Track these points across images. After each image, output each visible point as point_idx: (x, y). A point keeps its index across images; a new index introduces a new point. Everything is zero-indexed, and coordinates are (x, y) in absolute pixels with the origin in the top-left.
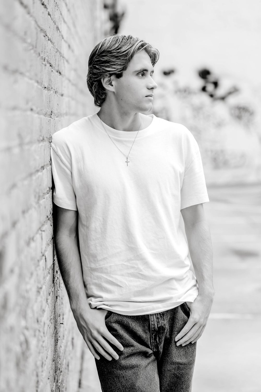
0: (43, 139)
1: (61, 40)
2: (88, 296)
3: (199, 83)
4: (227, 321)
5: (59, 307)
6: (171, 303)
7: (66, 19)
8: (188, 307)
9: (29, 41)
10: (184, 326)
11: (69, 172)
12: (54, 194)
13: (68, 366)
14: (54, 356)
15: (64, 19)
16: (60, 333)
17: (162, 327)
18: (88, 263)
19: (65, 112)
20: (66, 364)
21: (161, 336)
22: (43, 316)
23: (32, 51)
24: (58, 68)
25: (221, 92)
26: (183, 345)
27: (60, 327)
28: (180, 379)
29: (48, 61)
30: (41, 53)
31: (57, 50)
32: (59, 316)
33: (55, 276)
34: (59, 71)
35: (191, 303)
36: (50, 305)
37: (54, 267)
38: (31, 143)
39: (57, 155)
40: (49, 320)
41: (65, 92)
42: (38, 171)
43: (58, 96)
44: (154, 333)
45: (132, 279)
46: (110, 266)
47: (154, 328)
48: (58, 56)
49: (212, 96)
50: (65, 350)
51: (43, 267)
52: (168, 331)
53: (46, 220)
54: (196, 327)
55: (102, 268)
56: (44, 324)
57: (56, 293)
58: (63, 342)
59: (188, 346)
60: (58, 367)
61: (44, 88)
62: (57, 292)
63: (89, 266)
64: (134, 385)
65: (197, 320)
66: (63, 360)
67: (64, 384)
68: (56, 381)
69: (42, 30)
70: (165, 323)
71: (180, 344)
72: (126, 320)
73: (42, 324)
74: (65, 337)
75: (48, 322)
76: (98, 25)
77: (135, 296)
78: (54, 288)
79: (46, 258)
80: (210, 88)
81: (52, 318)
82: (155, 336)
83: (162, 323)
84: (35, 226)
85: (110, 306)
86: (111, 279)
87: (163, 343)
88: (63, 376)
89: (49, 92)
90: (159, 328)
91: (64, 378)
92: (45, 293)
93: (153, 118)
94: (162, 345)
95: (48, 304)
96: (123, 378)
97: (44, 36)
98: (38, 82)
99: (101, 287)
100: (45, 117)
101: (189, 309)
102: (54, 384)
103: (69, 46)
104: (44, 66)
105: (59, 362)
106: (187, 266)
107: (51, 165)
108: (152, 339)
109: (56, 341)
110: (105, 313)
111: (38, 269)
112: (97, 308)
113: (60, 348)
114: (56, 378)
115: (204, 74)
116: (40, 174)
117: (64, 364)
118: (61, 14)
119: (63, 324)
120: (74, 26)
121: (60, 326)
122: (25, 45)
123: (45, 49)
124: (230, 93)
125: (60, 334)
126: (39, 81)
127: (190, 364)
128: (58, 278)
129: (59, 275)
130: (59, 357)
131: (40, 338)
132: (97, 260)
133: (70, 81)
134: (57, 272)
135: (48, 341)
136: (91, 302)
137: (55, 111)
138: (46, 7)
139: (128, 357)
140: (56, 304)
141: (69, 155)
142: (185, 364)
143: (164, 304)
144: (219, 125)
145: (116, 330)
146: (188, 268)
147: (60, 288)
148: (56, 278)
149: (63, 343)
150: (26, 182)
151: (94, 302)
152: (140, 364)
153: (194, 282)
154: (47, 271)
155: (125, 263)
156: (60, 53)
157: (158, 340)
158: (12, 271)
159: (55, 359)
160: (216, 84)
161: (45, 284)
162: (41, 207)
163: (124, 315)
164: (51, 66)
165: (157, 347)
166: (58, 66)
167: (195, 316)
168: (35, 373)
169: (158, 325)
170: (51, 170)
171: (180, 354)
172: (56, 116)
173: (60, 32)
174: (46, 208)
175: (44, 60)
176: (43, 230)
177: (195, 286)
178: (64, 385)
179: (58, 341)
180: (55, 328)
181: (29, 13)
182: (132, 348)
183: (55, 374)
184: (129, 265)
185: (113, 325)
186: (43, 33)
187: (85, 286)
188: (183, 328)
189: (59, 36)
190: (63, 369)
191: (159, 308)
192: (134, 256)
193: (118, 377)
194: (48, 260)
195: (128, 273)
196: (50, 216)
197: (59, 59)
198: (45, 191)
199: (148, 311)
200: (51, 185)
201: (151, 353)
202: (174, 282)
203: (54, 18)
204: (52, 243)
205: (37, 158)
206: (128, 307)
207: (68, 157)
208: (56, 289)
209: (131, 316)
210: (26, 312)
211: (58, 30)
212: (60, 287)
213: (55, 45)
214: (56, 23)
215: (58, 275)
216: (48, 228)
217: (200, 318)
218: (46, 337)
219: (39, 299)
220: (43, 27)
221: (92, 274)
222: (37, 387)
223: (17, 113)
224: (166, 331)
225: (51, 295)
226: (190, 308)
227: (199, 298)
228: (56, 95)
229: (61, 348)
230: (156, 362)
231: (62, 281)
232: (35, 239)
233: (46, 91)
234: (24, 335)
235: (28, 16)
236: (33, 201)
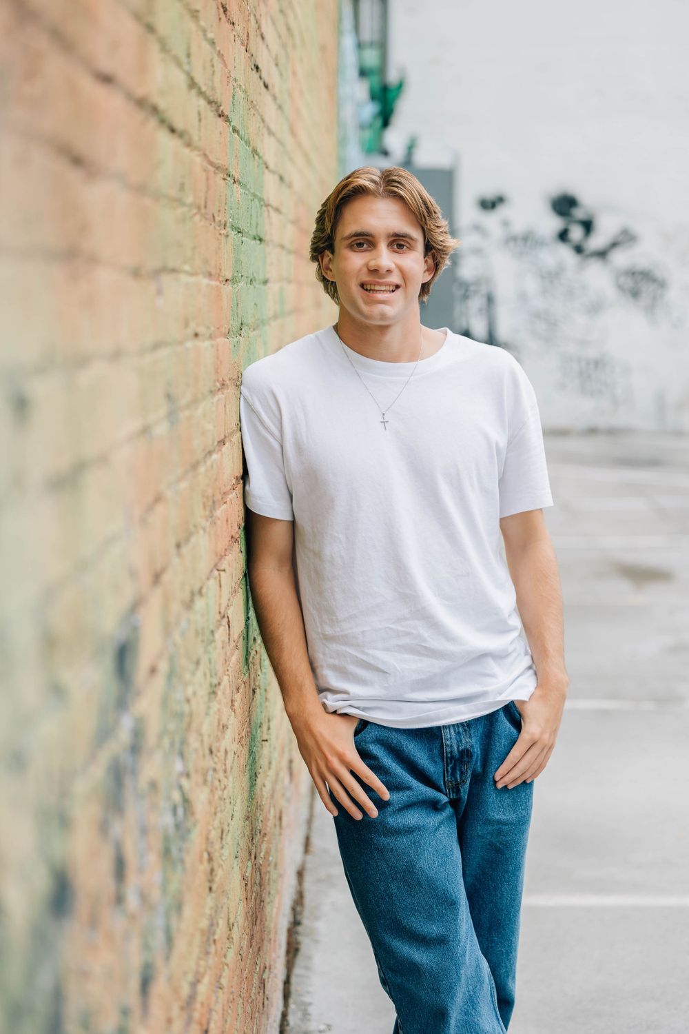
0: (223, 385)
1: (263, 173)
2: (321, 690)
3: (553, 224)
4: (605, 713)
5: (258, 710)
6: (484, 703)
7: (273, 128)
8: (517, 711)
9: (190, 199)
10: (511, 749)
11: (276, 446)
12: (247, 488)
13: (280, 819)
14: (249, 809)
15: (268, 129)
16: (261, 760)
17: (467, 750)
18: (318, 624)
19: (271, 313)
20: (275, 817)
21: (464, 768)
22: (224, 738)
23: (197, 218)
24: (257, 231)
25: (597, 241)
26: (510, 787)
27: (262, 747)
28: (503, 853)
29: (234, 224)
30: (216, 215)
31: (254, 195)
32: (260, 726)
33: (250, 650)
34: (259, 236)
35: (523, 702)
36: (237, 711)
37: (247, 632)
38: (195, 401)
39: (253, 410)
40: (237, 740)
41: (272, 273)
42: (210, 453)
43: (257, 286)
44: (451, 763)
45: (406, 656)
46: (363, 632)
47: (451, 752)
48: (257, 207)
49: (579, 249)
50: (273, 790)
51: (223, 642)
52: (479, 758)
53: (230, 545)
54: (535, 751)
55: (346, 636)
56: (226, 752)
57: (252, 683)
58: (268, 776)
59: (519, 789)
60: (258, 828)
61: (224, 283)
62: (254, 681)
63: (320, 631)
64: (413, 866)
65: (536, 737)
66: (269, 811)
67: (271, 858)
68: (253, 856)
69: (217, 168)
70: (473, 743)
71: (504, 785)
72: (396, 739)
73: (222, 754)
74: (274, 763)
75: (235, 747)
76: (348, 112)
77: (413, 690)
78: (247, 675)
79: (229, 621)
80: (576, 233)
81: (243, 735)
82: (454, 769)
83: (466, 742)
84: (204, 564)
85: (364, 709)
86: (364, 658)
87: (468, 782)
88: (269, 842)
89: (236, 286)
90: (462, 753)
91: (271, 846)
92: (228, 691)
93: (446, 334)
94: (467, 786)
95: (234, 711)
96: (392, 852)
97: (224, 179)
98: (210, 275)
99: (343, 673)
100: (226, 340)
101: (520, 715)
102: (250, 864)
103: (281, 178)
104: (223, 238)
105: (261, 818)
106: (515, 629)
107: (240, 430)
108: (448, 774)
109: (254, 777)
110: (354, 725)
111: (210, 648)
112: (339, 712)
113: (261, 789)
114: (253, 852)
115: (564, 205)
116: (215, 456)
117: (271, 818)
118: (263, 121)
119: (267, 741)
120: (293, 133)
121: (262, 745)
122: (180, 211)
123: (226, 204)
124: (614, 245)
125: (263, 762)
126: (213, 272)
127: (521, 824)
128: (256, 651)
129: (259, 646)
130: (259, 807)
131: (217, 783)
132: (337, 619)
133: (282, 247)
134: (255, 639)
135: (235, 785)
136: (325, 700)
137: (250, 320)
138: (227, 120)
139: (401, 810)
140: (253, 704)
141: (276, 412)
142: (511, 824)
143: (471, 705)
144: (595, 308)
145: (376, 758)
146: (515, 634)
147: (261, 670)
148: (253, 653)
149: (269, 778)
150: (184, 485)
151: (332, 701)
152: (425, 823)
153: (527, 661)
154: (232, 644)
155: (392, 626)
156: (261, 199)
157: (458, 776)
158: (153, 670)
159: (250, 815)
160: (588, 226)
161: (227, 673)
162: (219, 522)
163: (392, 728)
164: (239, 232)
165: (456, 789)
166: (256, 227)
167: (532, 728)
168: (206, 856)
169: (459, 746)
170: (240, 441)
171: (502, 805)
172: (252, 329)
173: (260, 157)
174: (229, 522)
175: (225, 225)
176: (222, 568)
177: (530, 668)
178: (272, 860)
179: (258, 776)
180: (251, 752)
181: (188, 144)
182: (408, 793)
183: (250, 845)
184: (400, 628)
185: (371, 748)
186: (222, 172)
187: (313, 669)
188: (509, 752)
189: (258, 166)
190: (268, 829)
191: (461, 713)
192: (411, 611)
193: (381, 850)
194: (234, 624)
195: (398, 646)
196: (240, 534)
197: (257, 212)
198: (229, 487)
199: (439, 719)
200: (241, 471)
201: (446, 802)
202: (490, 661)
203: (246, 135)
204: (243, 587)
205: (209, 427)
206: (400, 711)
207: (274, 413)
208: (252, 676)
209: (405, 731)
210: (184, 742)
211: (255, 155)
212: (262, 668)
213: (248, 187)
214: (251, 144)
215: (257, 645)
216: (235, 560)
217: (543, 732)
218: (231, 779)
219: (215, 706)
220: (220, 162)
221: (327, 647)
222: (211, 881)
223: (164, 352)
224: (474, 758)
225: (241, 691)
226: (522, 713)
227: (539, 693)
228: (252, 287)
229: (264, 789)
230: (455, 820)
231: (265, 656)
232: (204, 591)
233: (228, 288)
234: (181, 788)
235: (187, 151)
236: (199, 514)
